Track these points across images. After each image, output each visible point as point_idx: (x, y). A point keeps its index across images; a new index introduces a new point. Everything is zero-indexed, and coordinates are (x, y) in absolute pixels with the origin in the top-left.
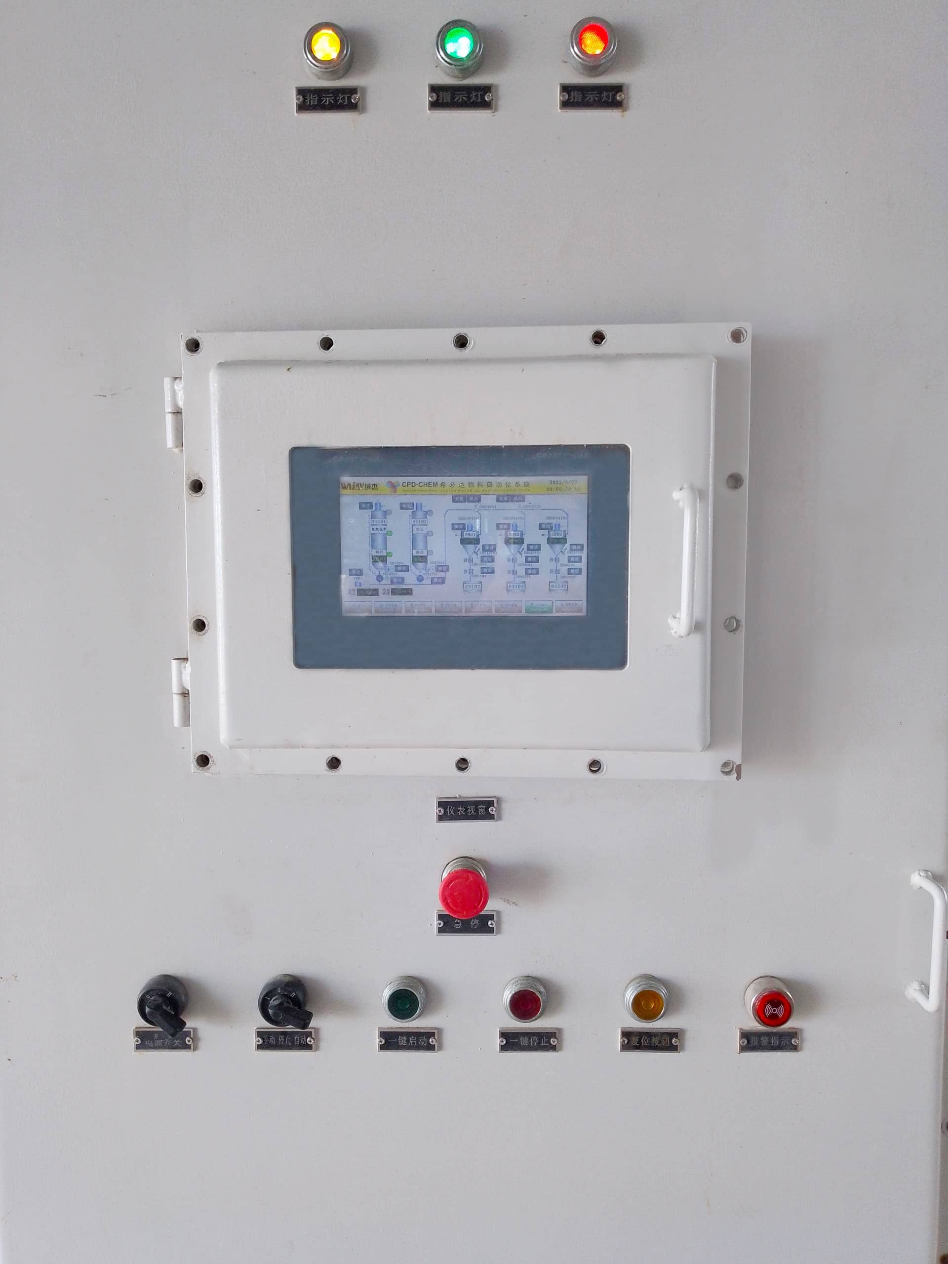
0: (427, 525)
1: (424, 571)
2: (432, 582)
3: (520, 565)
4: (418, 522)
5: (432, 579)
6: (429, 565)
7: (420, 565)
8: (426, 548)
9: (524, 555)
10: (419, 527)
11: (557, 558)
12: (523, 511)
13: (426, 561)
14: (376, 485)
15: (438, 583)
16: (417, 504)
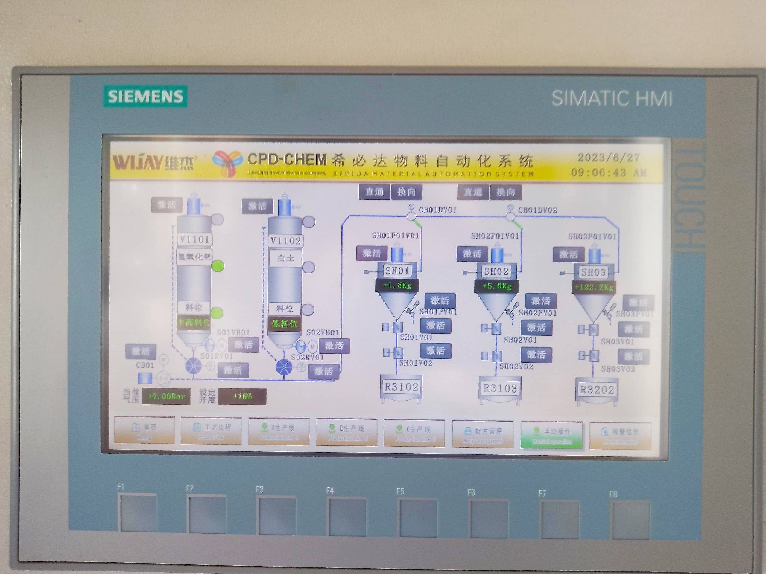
0: (301, 249)
1: (293, 351)
2: (312, 376)
3: (512, 340)
4: (282, 241)
5: (311, 368)
6: (305, 337)
7: (286, 337)
8: (299, 299)
9: (518, 319)
10: (283, 253)
11: (594, 326)
12: (517, 220)
13: (298, 329)
14: (191, 159)
15: (323, 378)
16: (280, 202)
